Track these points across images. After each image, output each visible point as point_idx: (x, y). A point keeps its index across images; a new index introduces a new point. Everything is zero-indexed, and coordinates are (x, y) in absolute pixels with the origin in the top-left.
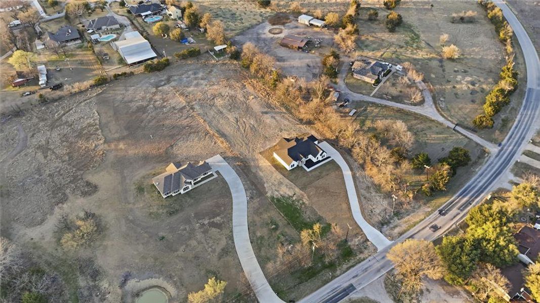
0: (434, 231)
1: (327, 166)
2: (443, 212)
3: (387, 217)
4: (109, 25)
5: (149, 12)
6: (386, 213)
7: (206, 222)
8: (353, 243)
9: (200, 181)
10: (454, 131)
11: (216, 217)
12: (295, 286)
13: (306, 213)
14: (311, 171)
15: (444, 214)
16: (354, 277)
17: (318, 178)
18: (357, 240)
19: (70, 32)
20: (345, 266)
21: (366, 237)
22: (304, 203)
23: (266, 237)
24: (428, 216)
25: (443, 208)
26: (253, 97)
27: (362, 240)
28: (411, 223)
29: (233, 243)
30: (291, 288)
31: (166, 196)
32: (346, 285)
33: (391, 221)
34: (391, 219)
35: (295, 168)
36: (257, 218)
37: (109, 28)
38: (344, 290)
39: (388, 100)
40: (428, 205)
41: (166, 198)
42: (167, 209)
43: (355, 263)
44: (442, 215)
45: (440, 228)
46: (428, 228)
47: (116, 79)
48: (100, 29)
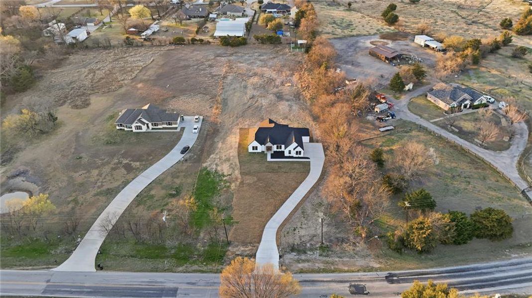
0: (352, 293)
1: (295, 165)
2: (395, 278)
3: (308, 245)
4: (233, 12)
5: (275, 10)
6: (311, 240)
7: (125, 162)
8: (235, 249)
9: (160, 129)
10: (521, 195)
11: (137, 162)
12: (125, 256)
13: (220, 196)
14: (271, 162)
15: (392, 282)
16: (188, 283)
17: (271, 171)
18: (243, 249)
19: (201, 10)
20: (195, 267)
21: (256, 252)
22: (229, 187)
23: (155, 199)
24: (365, 271)
25: (400, 274)
26: (290, 84)
27: (248, 252)
28: (332, 267)
29: (123, 188)
30: (118, 256)
31: (119, 128)
32: (171, 285)
33: (309, 252)
34: (311, 250)
35: (258, 153)
36: (169, 178)
37: (232, 14)
38: (162, 290)
39: (453, 132)
40: (381, 260)
41: (118, 130)
42: (109, 138)
43: (209, 271)
44: (388, 281)
45: (367, 294)
46: (348, 285)
47: (193, 44)
48: (225, 14)
